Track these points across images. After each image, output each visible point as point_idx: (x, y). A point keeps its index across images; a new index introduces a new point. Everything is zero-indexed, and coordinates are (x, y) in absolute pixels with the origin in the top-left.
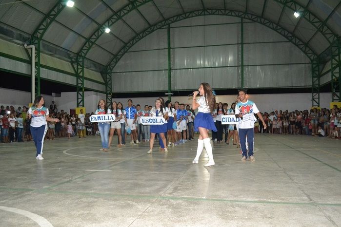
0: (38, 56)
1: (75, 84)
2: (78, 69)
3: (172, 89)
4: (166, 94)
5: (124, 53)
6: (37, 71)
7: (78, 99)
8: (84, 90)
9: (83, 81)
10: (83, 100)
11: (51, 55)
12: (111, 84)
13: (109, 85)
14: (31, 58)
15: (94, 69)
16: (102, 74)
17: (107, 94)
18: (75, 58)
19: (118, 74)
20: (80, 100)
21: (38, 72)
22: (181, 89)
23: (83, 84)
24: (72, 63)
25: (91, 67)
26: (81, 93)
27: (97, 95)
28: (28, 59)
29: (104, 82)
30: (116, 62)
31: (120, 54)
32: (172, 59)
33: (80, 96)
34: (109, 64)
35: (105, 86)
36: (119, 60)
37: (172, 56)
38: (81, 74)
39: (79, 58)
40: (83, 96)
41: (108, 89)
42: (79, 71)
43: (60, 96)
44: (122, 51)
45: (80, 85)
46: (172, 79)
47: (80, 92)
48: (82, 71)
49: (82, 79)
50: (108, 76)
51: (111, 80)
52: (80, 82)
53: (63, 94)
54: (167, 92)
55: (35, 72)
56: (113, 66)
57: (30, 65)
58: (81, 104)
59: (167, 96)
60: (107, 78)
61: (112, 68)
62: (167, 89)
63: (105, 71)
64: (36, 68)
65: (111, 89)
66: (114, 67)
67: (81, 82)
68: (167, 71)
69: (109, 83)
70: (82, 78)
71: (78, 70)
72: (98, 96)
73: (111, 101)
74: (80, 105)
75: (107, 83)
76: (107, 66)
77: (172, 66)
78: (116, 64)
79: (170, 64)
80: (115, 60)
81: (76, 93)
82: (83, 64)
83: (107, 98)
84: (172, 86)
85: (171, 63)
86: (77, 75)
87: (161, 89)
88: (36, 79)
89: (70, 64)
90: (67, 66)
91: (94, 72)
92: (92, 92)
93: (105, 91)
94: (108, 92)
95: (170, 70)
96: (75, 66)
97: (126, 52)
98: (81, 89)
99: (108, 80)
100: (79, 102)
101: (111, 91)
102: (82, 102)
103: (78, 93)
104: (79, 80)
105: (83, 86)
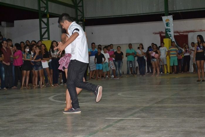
1: (36, 8)
3: (171, 9)
7: (41, 28)
8: (48, 16)
9: (47, 4)
10: (48, 30)
12: (82, 6)
13: (79, 8)
20: (43, 31)
22: (183, 8)
23: (47, 8)
26: (45, 20)
29: (72, 4)
33: (43, 25)
35: (74, 10)
40: (47, 24)
41: (79, 13)
43: (14, 26)
45: (43, 9)
47: (43, 19)
49: (45, 2)
52: (43, 5)
53: (16, 22)
58: (46, 36)
62: (162, 9)
65: (83, 13)
69: (80, 4)
74: (44, 37)
75: (76, 5)
81: (38, 20)
84: (170, 6)
87: (154, 10)
93: (74, 16)
94: (79, 18)
98: (45, 16)
99: (78, 1)
100: (43, 33)
101: (83, 17)
102: (47, 33)
103: (41, 21)
104: (41, 2)
105: (48, 10)
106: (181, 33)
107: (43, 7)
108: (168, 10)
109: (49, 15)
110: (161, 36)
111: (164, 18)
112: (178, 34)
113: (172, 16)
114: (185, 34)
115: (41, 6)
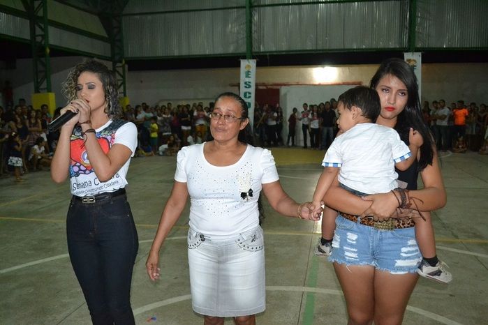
1: (26, 35)
3: (255, 49)
7: (37, 72)
8: (48, 51)
9: (45, 30)
10: (47, 77)
12: (121, 41)
13: (117, 43)
16: (101, 19)
17: (115, 62)
19: (138, 17)
22: (274, 49)
23: (45, 37)
29: (104, 34)
33: (40, 67)
38: (40, 13)
40: (46, 66)
41: (117, 50)
45: (39, 39)
46: (254, 28)
48: (43, 4)
49: (42, 26)
50: (115, 23)
52: (38, 31)
54: (244, 58)
58: (44, 85)
60: (113, 28)
61: (122, 4)
65: (122, 50)
67: (43, 33)
68: (244, 10)
69: (118, 38)
70: (43, 22)
71: (32, 5)
73: (124, 77)
74: (42, 86)
75: (114, 37)
83: (114, 70)
84: (255, 45)
86: (30, 15)
87: (231, 50)
91: (83, 13)
93: (109, 54)
95: (251, 6)
98: (42, 50)
99: (115, 31)
101: (123, 56)
102: (46, 80)
103: (36, 59)
105: (47, 41)
106: (269, 87)
107: (40, 35)
108: (251, 51)
109: (50, 49)
111: (244, 63)
112: (265, 88)
113: (255, 60)
114: (275, 87)
115: (37, 34)
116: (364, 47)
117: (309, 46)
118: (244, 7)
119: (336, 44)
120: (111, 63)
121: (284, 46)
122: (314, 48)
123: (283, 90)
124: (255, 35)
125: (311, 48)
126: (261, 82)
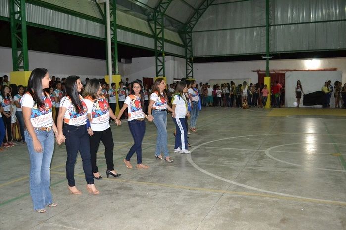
0: (113, 13)
1: (153, 48)
2: (156, 29)
3: (271, 50)
4: (263, 57)
5: (208, 6)
6: (113, 33)
7: (157, 66)
8: (164, 55)
9: (163, 44)
10: (163, 68)
11: (125, 12)
12: (191, 46)
13: (188, 48)
14: (105, 17)
15: (172, 28)
16: (180, 34)
17: (187, 59)
18: (152, 14)
20: (159, 68)
21: (114, 35)
22: (283, 50)
23: (162, 48)
24: (149, 21)
25: (169, 26)
26: (161, 58)
27: (174, 60)
28: (102, 18)
29: (182, 44)
30: (198, 19)
31: (202, 8)
32: (271, 12)
33: (159, 63)
34: (189, 21)
35: (184, 49)
36: (201, 16)
37: (271, 9)
38: (160, 36)
39: (157, 14)
40: (163, 63)
41: (188, 52)
42: (158, 31)
43: (131, 63)
44: (205, 4)
45: (159, 49)
46: (270, 38)
47: (159, 58)
48: (162, 31)
49: (161, 42)
50: (187, 37)
51: (191, 41)
52: (159, 45)
54: (265, 55)
55: (111, 34)
56: (193, 23)
57: (104, 26)
58: (161, 73)
59: (265, 59)
60: (186, 39)
61: (192, 26)
62: (264, 50)
63: (184, 30)
64: (111, 29)
65: (191, 52)
66: (195, 24)
67: (161, 46)
68: (265, 28)
69: (189, 45)
70: (162, 40)
71: (156, 31)
72: (176, 62)
73: (192, 67)
75: (186, 45)
76: (186, 24)
77: (270, 21)
78: (197, 21)
79: (268, 18)
80: (195, 16)
81: (154, 58)
82: (163, 22)
83: (187, 63)
85: (270, 17)
86: (154, 36)
87: (256, 51)
88: (112, 44)
89: (146, 22)
90: (143, 26)
91: (172, 32)
92: (170, 56)
93: (184, 55)
94: (188, 56)
95: (269, 26)
96: (153, 25)
97: (211, 5)
98: (161, 55)
99: (188, 41)
100: (158, 70)
101: (192, 55)
102: (162, 70)
103: (157, 59)
104: (158, 42)
105: (163, 50)
108: (269, 51)
110: (258, 73)
112: (274, 72)
114: (283, 72)
115: (158, 46)
116: (339, 48)
117: (304, 48)
118: (264, 26)
119: (321, 47)
120: (185, 59)
121: (288, 48)
122: (308, 49)
123: (287, 74)
124: (271, 42)
125: (305, 49)
126: (272, 69)
